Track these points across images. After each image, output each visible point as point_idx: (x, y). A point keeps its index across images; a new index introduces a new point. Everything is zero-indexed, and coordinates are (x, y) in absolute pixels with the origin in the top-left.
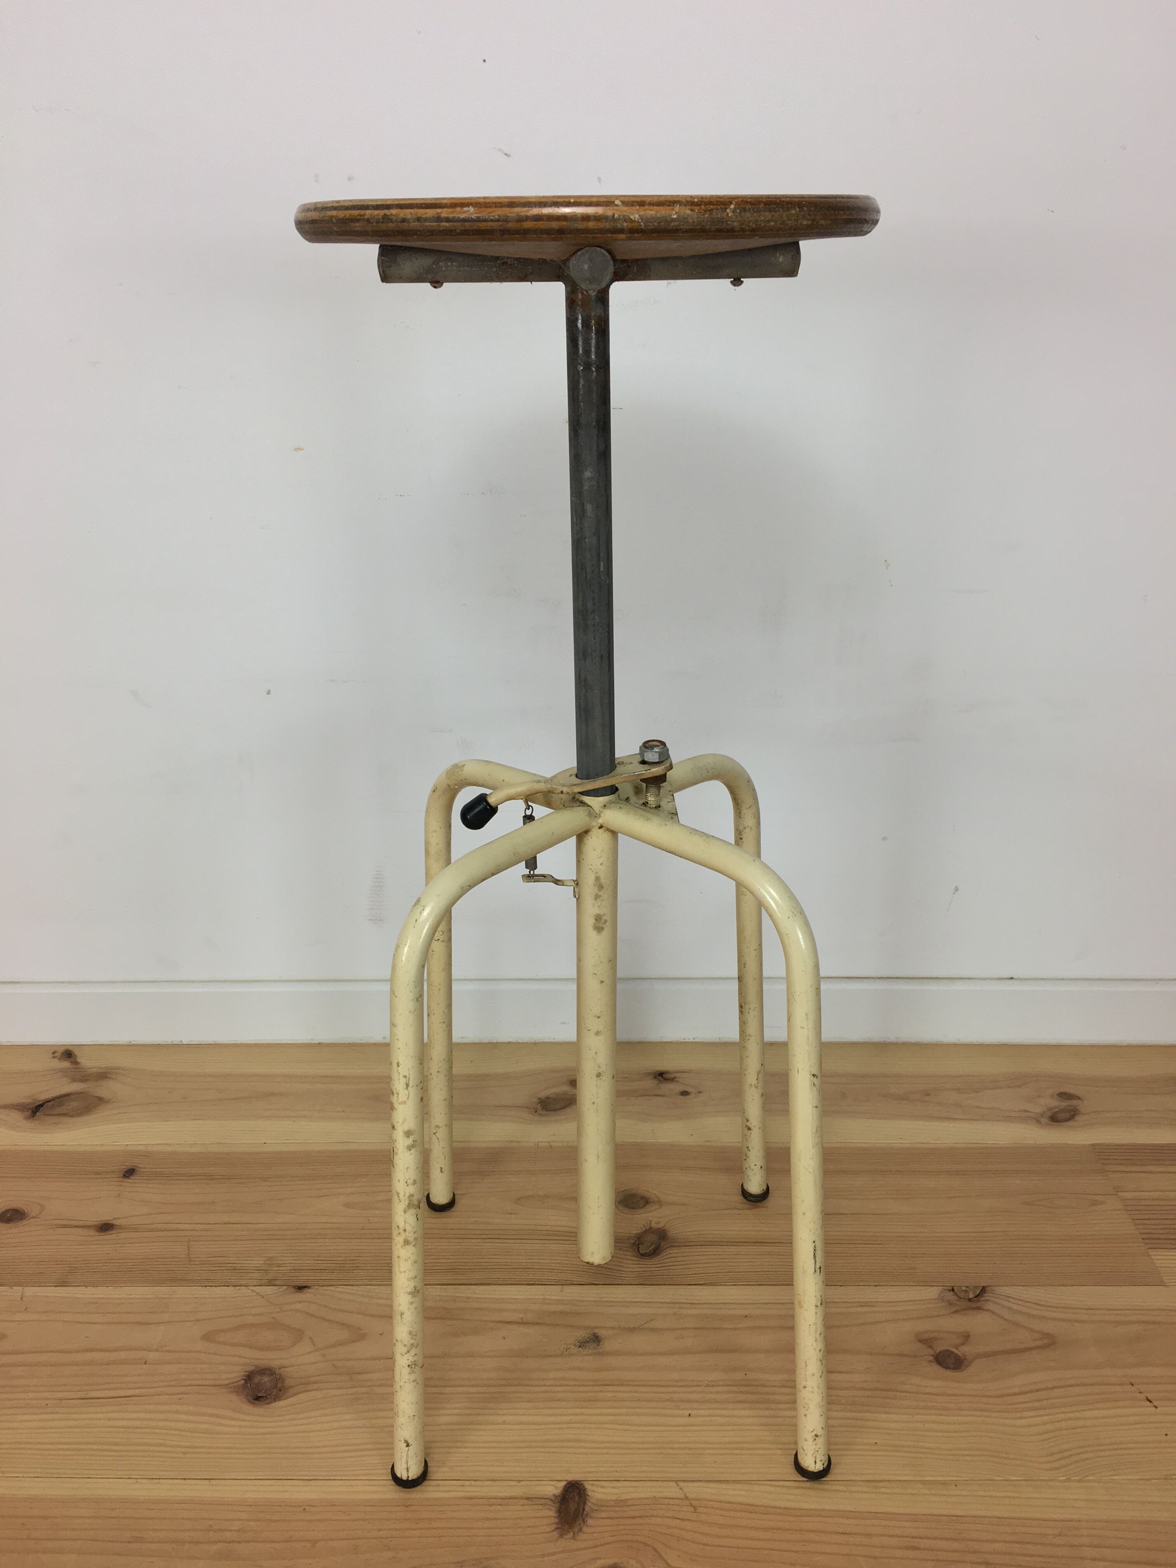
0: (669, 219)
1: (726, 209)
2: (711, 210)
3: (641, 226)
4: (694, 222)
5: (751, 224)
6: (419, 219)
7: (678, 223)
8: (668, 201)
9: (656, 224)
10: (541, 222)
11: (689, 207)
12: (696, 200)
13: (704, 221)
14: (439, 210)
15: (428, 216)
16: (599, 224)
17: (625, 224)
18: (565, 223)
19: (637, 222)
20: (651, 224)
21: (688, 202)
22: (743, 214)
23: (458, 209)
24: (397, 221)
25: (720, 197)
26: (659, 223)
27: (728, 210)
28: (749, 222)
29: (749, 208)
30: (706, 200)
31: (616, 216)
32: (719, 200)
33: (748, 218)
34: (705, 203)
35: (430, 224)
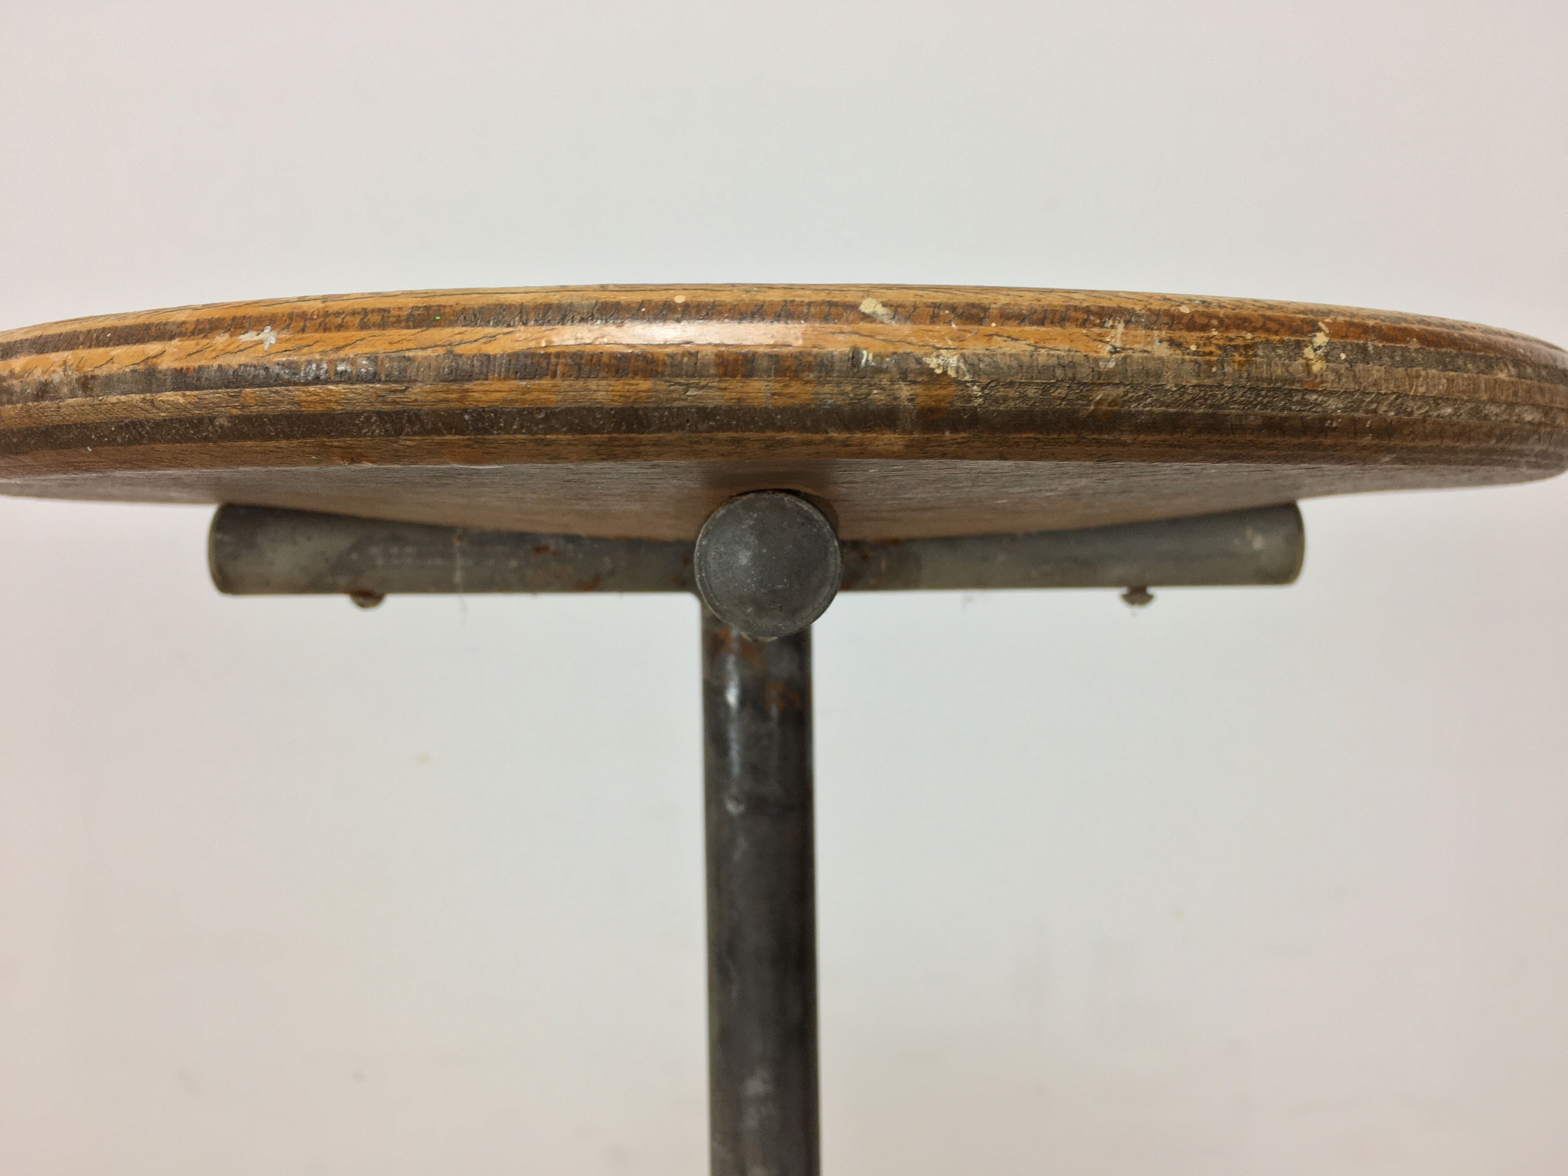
0: (1084, 374)
1: (1299, 345)
2: (1247, 347)
3: (970, 398)
4: (1182, 389)
5: (1382, 409)
6: (86, 384)
7: (1121, 390)
8: (1076, 309)
9: (1031, 392)
10: (546, 382)
11: (1164, 334)
12: (1185, 309)
13: (1220, 386)
14: (153, 348)
15: (114, 368)
16: (795, 388)
17: (905, 391)
18: (645, 385)
19: (957, 382)
20: (1012, 393)
21: (1157, 314)
22: (1360, 367)
23: (221, 339)
24: (24, 397)
25: (1271, 307)
26: (1046, 389)
27: (1308, 352)
28: (1380, 398)
29: (1375, 347)
30: (1222, 313)
31: (867, 356)
32: (1269, 313)
33: (1375, 384)
34: (1221, 321)
35: (123, 398)
